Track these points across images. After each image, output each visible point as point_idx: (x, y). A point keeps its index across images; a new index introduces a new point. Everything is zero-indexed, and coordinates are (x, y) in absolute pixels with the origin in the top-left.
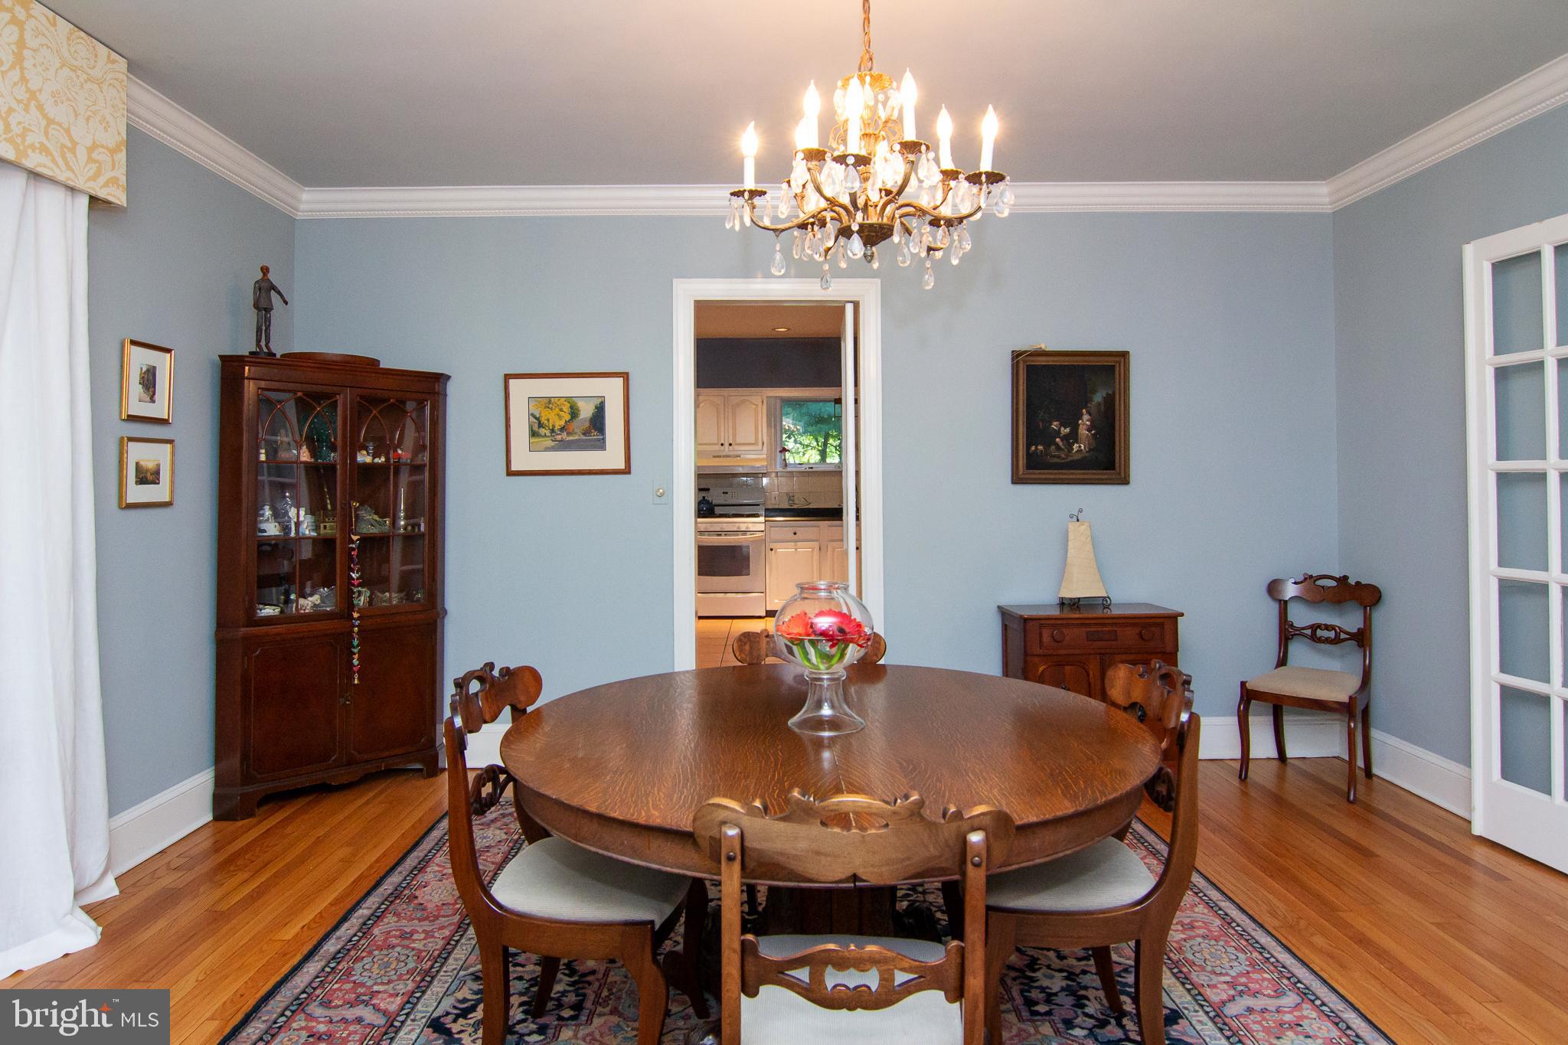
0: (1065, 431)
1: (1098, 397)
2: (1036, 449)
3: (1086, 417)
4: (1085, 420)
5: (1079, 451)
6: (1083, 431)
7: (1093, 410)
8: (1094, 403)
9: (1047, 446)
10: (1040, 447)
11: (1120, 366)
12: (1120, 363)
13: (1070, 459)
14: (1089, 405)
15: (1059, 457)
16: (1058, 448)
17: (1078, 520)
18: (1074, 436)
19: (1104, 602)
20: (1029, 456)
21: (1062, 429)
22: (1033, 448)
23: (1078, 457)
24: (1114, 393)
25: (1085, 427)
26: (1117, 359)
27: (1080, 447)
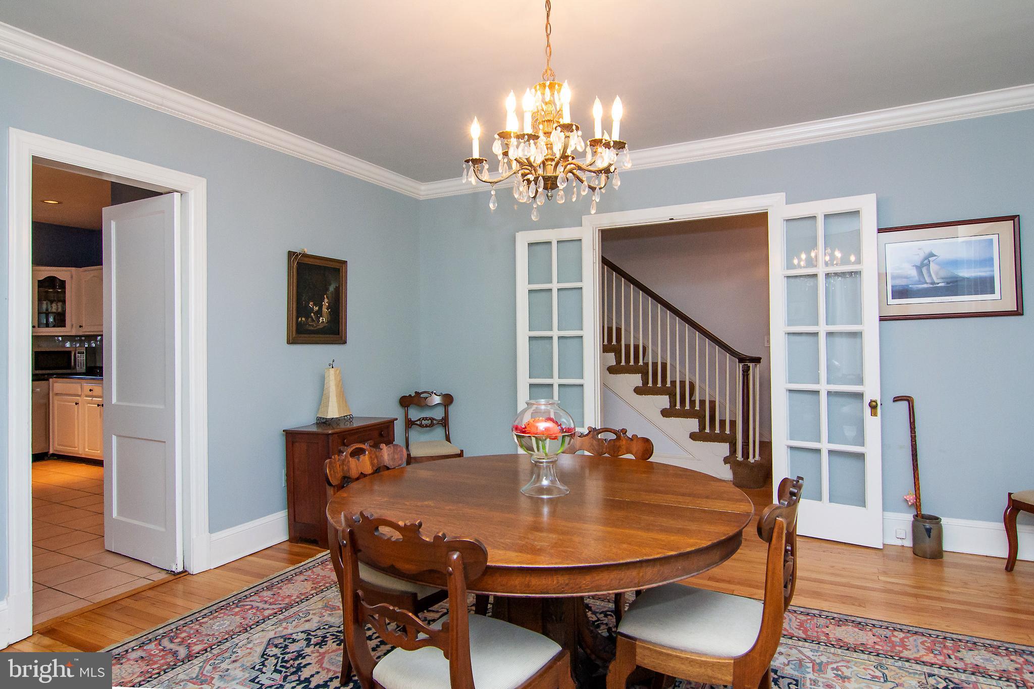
0: (316, 308)
1: (332, 288)
2: (301, 320)
3: (326, 300)
4: (326, 303)
5: (323, 322)
6: (325, 310)
7: (330, 295)
8: (330, 292)
9: (307, 318)
10: (303, 319)
11: (342, 269)
12: (342, 267)
13: (318, 327)
14: (328, 293)
15: (313, 326)
16: (313, 320)
17: (333, 367)
18: (319, 313)
19: (350, 418)
20: (299, 325)
21: (315, 307)
22: (300, 319)
23: (321, 326)
24: (339, 286)
25: (326, 307)
26: (341, 265)
27: (323, 319)
